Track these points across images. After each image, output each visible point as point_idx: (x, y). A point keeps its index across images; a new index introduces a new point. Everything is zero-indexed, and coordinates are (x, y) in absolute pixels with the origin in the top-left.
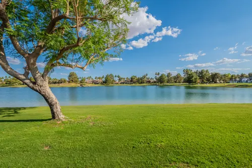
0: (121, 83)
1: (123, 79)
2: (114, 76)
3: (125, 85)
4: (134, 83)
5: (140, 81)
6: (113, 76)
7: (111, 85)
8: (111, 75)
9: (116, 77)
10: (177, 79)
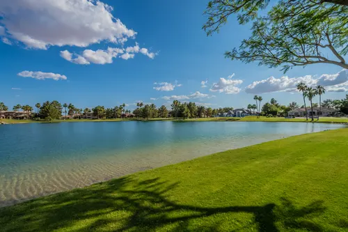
0: (75, 118)
1: (78, 110)
2: (62, 104)
3: (83, 120)
4: (101, 117)
5: (111, 114)
6: (59, 105)
7: (55, 120)
8: (56, 103)
9: (65, 106)
10: (162, 112)
